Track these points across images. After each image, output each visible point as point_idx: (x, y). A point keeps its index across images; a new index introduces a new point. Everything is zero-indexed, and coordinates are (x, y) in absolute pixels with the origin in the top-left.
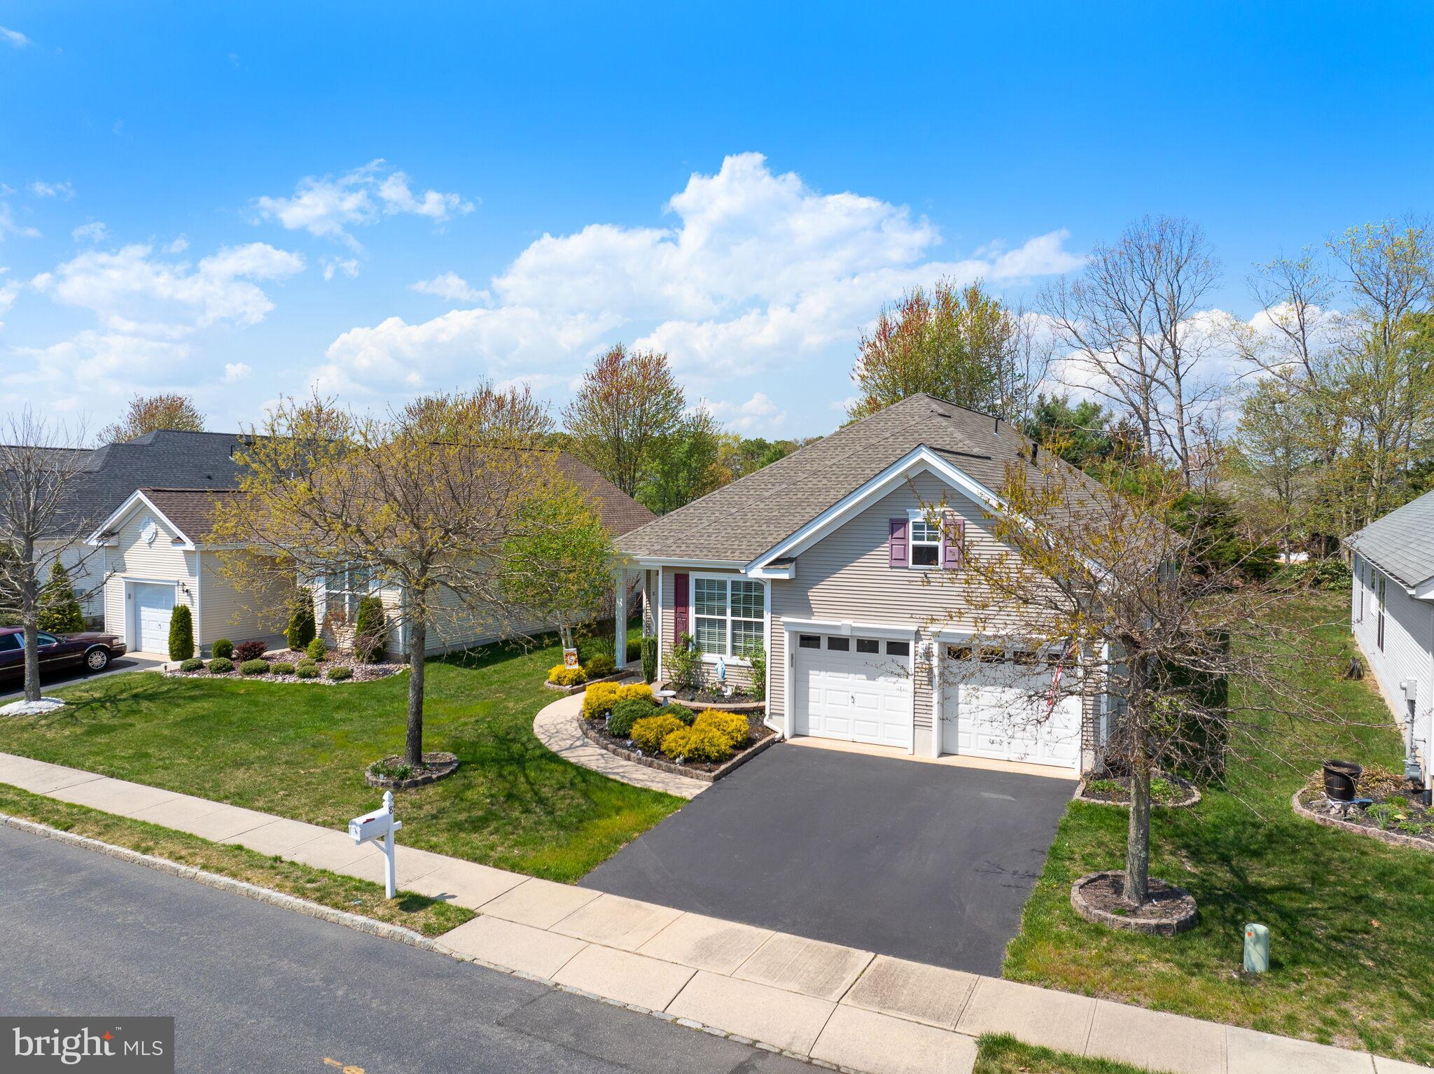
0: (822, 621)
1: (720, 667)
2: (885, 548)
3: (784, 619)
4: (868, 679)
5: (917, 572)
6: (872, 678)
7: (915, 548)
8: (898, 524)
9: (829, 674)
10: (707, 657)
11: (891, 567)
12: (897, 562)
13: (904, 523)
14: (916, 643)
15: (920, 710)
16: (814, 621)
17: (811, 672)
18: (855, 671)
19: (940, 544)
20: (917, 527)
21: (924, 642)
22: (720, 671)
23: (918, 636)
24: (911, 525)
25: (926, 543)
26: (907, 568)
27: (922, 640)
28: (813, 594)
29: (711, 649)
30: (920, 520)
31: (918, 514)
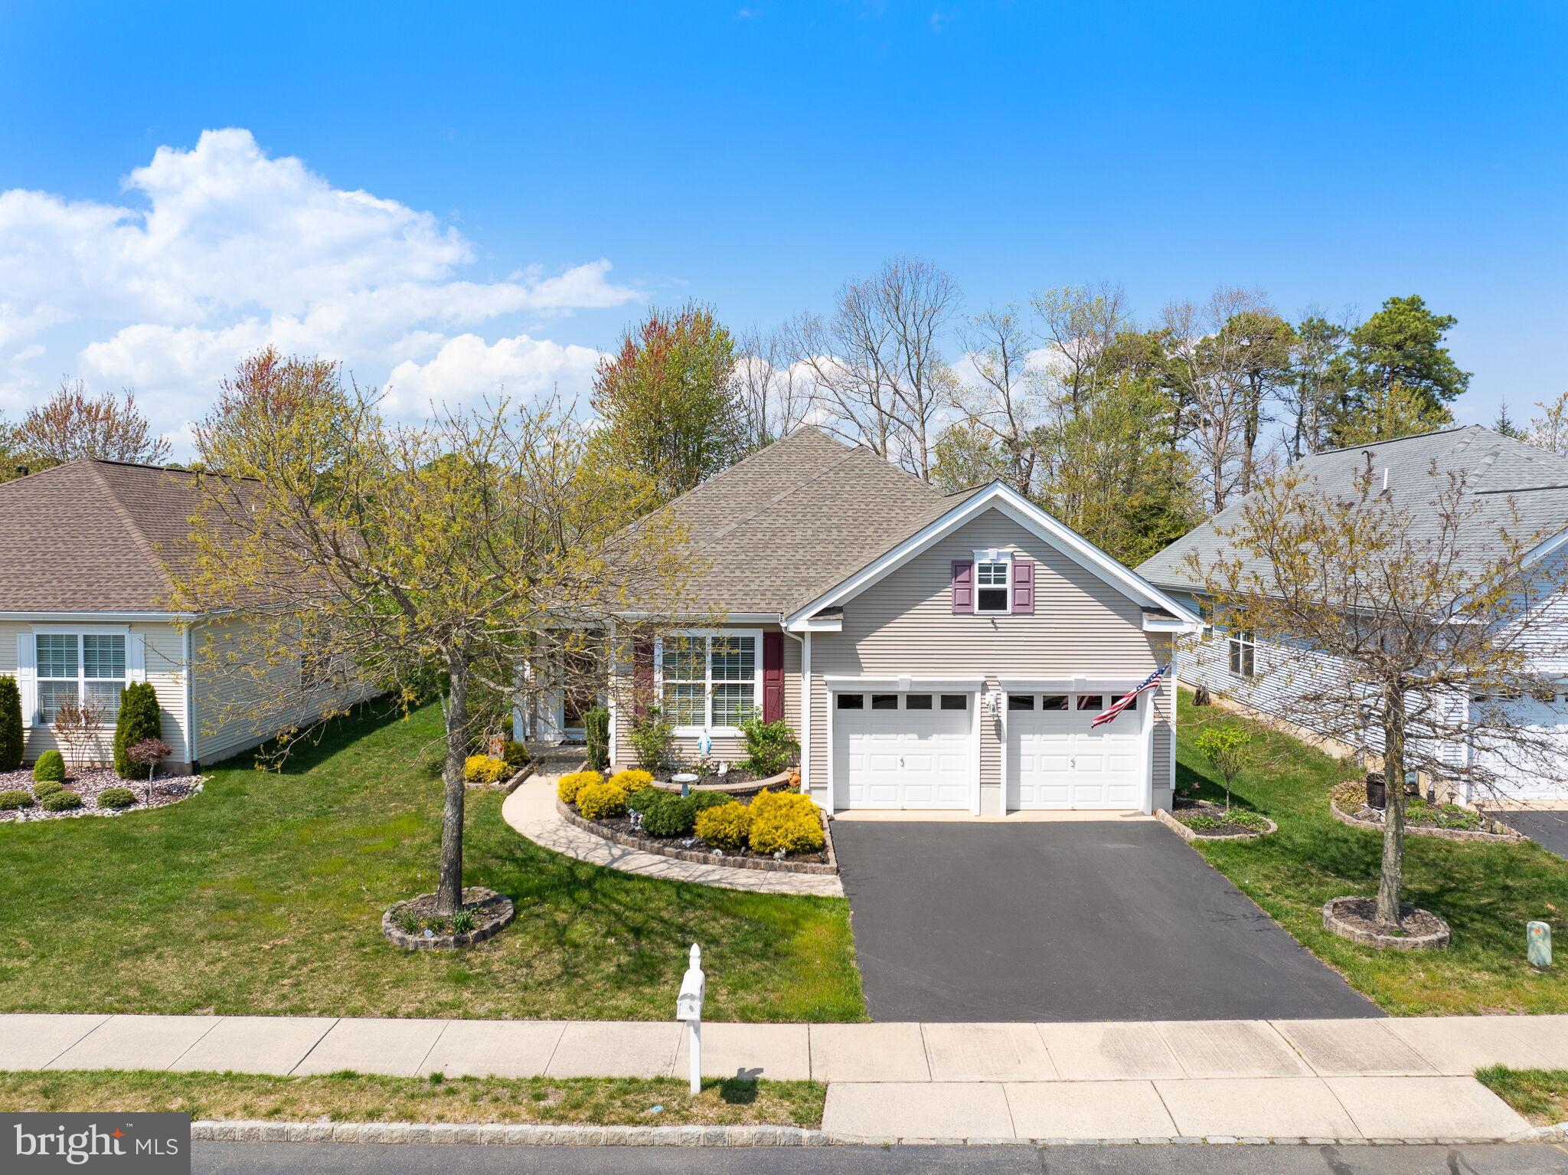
0: (870, 678)
1: (704, 741)
2: (948, 592)
3: (827, 678)
4: (920, 738)
5: (983, 617)
6: (923, 736)
7: (982, 593)
8: (962, 566)
9: (874, 736)
10: (679, 731)
11: (954, 614)
12: (962, 608)
13: (969, 565)
14: (983, 694)
15: (987, 765)
16: (863, 677)
17: (851, 736)
18: (905, 732)
19: (1008, 586)
20: (984, 569)
21: (991, 692)
22: (705, 746)
23: (984, 687)
24: (976, 567)
25: (992, 586)
26: (972, 614)
27: (988, 690)
28: (862, 648)
29: (684, 721)
30: (986, 561)
31: (986, 555)
